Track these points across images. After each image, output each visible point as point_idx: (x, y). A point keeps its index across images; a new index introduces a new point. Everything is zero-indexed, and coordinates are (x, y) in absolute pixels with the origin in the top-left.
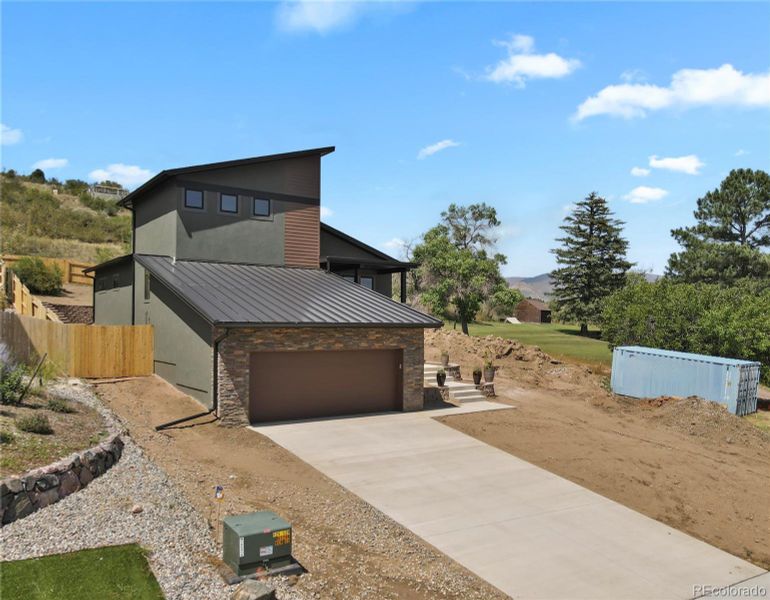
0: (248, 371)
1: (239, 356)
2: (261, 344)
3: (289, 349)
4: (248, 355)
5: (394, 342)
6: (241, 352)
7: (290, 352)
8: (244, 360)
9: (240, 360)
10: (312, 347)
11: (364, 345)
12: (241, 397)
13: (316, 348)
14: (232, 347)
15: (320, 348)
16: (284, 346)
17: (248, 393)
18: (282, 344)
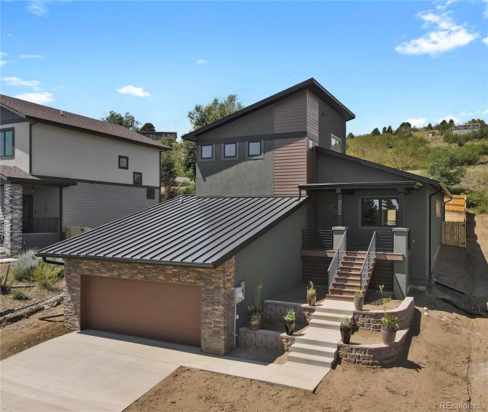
0: (79, 289)
1: (74, 277)
2: (87, 269)
3: (104, 275)
4: (79, 277)
5: (190, 278)
6: (75, 274)
7: (105, 277)
8: (77, 280)
9: (74, 280)
10: (120, 275)
11: (161, 277)
12: (75, 308)
13: (123, 277)
14: (70, 270)
15: (126, 277)
16: (101, 272)
17: (79, 305)
18: (99, 270)
